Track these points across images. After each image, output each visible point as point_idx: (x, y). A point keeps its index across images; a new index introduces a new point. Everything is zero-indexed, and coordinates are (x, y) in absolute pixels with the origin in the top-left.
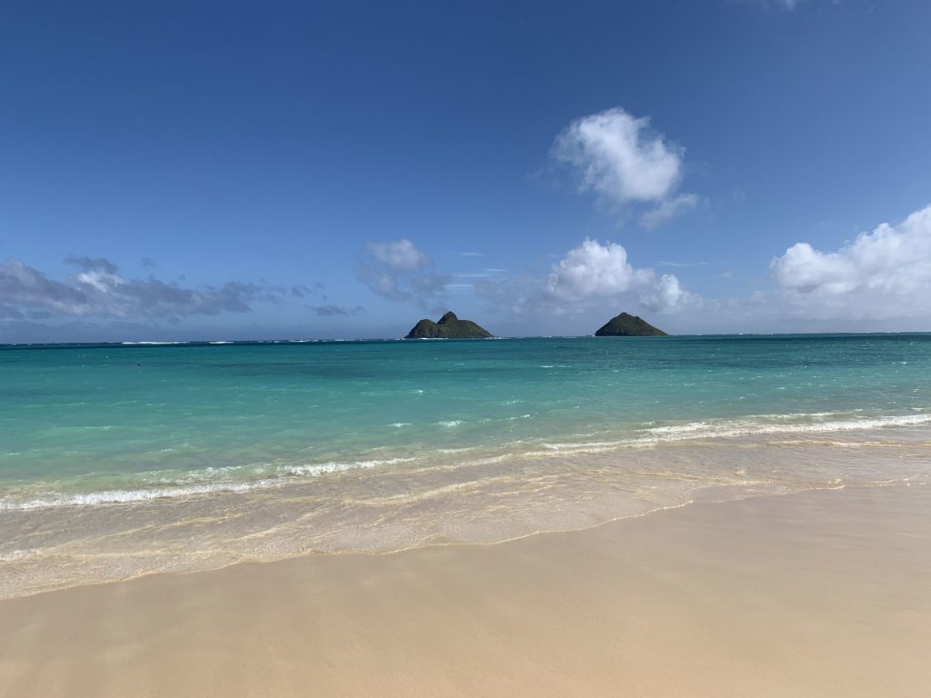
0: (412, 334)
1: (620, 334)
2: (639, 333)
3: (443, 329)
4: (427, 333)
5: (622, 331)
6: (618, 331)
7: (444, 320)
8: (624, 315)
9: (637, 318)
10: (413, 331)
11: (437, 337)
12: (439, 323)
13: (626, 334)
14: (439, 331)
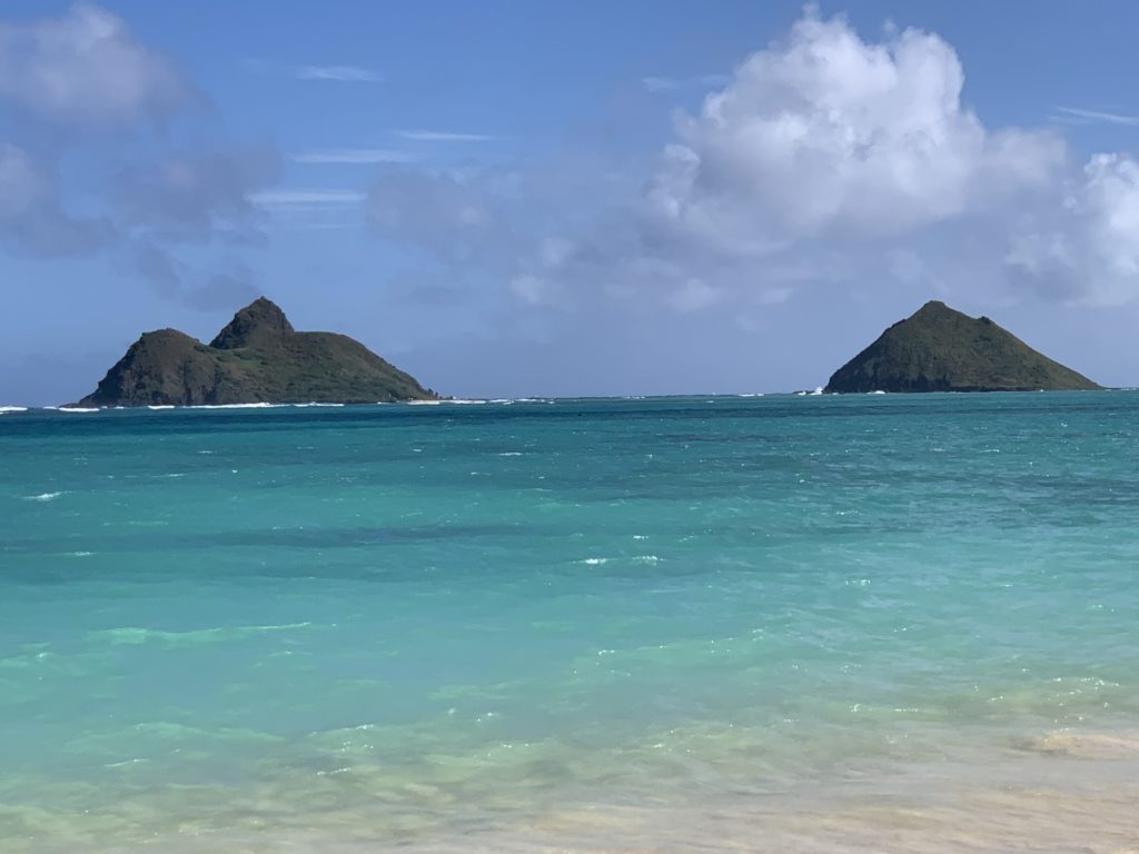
0: (109, 389)
1: (921, 385)
2: (990, 383)
3: (236, 367)
4: (172, 386)
5: (930, 376)
6: (913, 375)
7: (236, 332)
8: (934, 313)
9: (985, 321)
10: (115, 375)
11: (210, 399)
12: (217, 343)
13: (943, 385)
14: (219, 377)
